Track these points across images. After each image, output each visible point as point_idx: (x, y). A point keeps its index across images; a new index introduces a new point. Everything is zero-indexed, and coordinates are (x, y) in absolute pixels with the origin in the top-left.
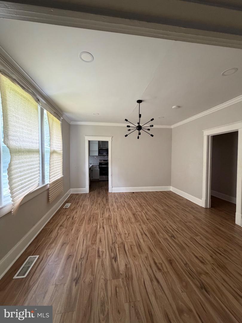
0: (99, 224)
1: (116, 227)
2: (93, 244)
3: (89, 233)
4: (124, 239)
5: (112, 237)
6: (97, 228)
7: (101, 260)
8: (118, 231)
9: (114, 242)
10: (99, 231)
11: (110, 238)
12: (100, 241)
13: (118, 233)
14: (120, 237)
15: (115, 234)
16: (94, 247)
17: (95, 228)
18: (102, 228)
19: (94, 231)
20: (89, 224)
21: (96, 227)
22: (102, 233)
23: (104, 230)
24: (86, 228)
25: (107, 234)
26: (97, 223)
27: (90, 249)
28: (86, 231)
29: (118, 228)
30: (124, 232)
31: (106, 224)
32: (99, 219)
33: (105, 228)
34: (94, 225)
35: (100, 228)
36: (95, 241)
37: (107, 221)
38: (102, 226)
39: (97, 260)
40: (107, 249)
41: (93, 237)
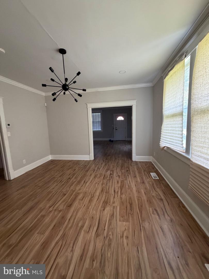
0: (119, 196)
1: (102, 191)
2: (123, 181)
3: (128, 188)
4: (102, 181)
5: (109, 183)
6: (121, 192)
7: (118, 174)
8: (103, 187)
9: (109, 180)
10: (119, 189)
11: (110, 183)
12: (118, 182)
13: (103, 185)
14: (104, 183)
15: (106, 185)
16: (122, 179)
17: (122, 191)
18: (116, 191)
19: (123, 190)
20: (130, 198)
21: (121, 194)
22: (117, 187)
23: (114, 189)
24: (131, 192)
25: (112, 186)
26: (121, 198)
27: (124, 179)
28: (130, 190)
29: (102, 189)
30: (98, 186)
31: (111, 195)
32: (119, 204)
33: (113, 191)
34: (123, 196)
35: (118, 192)
36: (121, 182)
37: (110, 198)
38: (116, 193)
39: (120, 174)
40: (114, 178)
41: (124, 185)
